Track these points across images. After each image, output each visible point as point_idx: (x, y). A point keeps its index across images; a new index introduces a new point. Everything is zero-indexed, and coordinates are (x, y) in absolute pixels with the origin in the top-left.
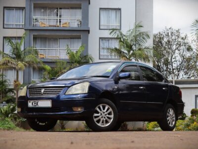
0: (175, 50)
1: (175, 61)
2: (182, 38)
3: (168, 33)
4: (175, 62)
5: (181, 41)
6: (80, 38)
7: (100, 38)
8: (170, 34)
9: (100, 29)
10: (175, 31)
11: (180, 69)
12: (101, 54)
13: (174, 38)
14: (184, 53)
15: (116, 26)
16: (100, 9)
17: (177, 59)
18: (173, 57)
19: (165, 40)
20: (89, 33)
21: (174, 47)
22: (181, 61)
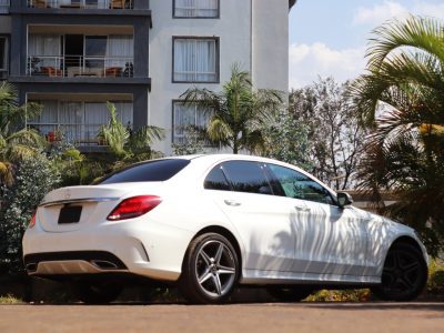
0: (340, 125)
1: (339, 150)
3: (325, 90)
4: (341, 152)
6: (130, 102)
7: (174, 101)
8: (328, 91)
9: (173, 82)
11: (350, 166)
12: (175, 135)
13: (336, 98)
15: (209, 75)
16: (174, 38)
17: (345, 144)
18: (337, 140)
19: (320, 104)
20: (150, 89)
21: (338, 119)
22: (352, 148)
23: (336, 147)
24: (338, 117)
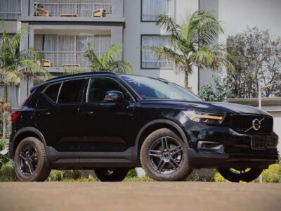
0: (262, 60)
1: (262, 78)
2: (273, 44)
3: (251, 36)
4: (263, 80)
5: (271, 47)
6: (110, 36)
7: (142, 35)
8: (254, 38)
9: (142, 21)
10: (262, 33)
12: (143, 60)
13: (260, 42)
14: (276, 65)
17: (265, 74)
18: (260, 70)
19: (248, 47)
20: (124, 27)
21: (261, 57)
22: (271, 77)
23: (259, 76)
24: (261, 55)
